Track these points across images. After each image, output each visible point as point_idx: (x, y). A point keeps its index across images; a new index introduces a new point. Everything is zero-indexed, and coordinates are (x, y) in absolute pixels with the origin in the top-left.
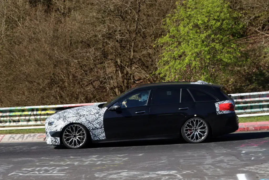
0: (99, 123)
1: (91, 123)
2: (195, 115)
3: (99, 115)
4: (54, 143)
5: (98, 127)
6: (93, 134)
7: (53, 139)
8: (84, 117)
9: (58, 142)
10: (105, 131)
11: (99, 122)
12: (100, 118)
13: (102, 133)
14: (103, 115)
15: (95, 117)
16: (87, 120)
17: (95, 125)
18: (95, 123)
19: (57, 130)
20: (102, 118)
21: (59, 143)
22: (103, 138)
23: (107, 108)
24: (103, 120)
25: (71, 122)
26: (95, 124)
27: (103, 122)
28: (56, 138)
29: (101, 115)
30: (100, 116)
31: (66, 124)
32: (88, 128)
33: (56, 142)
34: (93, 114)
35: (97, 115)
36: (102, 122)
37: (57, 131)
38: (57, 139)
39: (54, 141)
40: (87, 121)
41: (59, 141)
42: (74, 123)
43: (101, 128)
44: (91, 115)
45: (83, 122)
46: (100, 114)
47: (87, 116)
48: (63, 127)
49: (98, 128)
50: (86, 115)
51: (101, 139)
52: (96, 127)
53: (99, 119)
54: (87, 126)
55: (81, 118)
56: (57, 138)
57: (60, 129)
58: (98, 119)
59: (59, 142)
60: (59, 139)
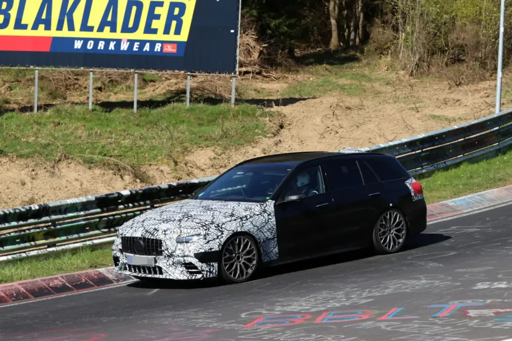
0: (270, 229)
1: (260, 231)
2: (391, 205)
3: (269, 215)
4: (206, 275)
5: (270, 237)
6: (263, 251)
7: (206, 266)
8: (247, 219)
9: (214, 271)
10: (277, 243)
11: (270, 227)
12: (272, 220)
13: (274, 248)
14: (273, 214)
15: (264, 219)
16: (255, 226)
17: (265, 234)
18: (266, 230)
19: (211, 249)
20: (274, 219)
21: (217, 273)
22: (275, 258)
23: (274, 202)
24: (275, 223)
25: (235, 231)
26: (266, 232)
27: (277, 227)
28: (211, 264)
29: (272, 215)
30: (270, 217)
31: (227, 235)
32: (259, 239)
33: (211, 272)
34: (258, 213)
35: (266, 215)
36: (275, 227)
37: (213, 250)
38: (213, 266)
39: (207, 271)
40: (255, 228)
41: (217, 269)
42: (240, 232)
43: (274, 238)
44: (257, 216)
45: (250, 229)
46: (269, 213)
47: (251, 219)
48: (223, 242)
49: (269, 239)
50: (249, 217)
51: (272, 259)
52: (267, 238)
53: (270, 222)
54: (257, 237)
55: (244, 222)
56: (213, 263)
57: (219, 246)
58: (268, 222)
59: (216, 271)
60: (216, 265)
